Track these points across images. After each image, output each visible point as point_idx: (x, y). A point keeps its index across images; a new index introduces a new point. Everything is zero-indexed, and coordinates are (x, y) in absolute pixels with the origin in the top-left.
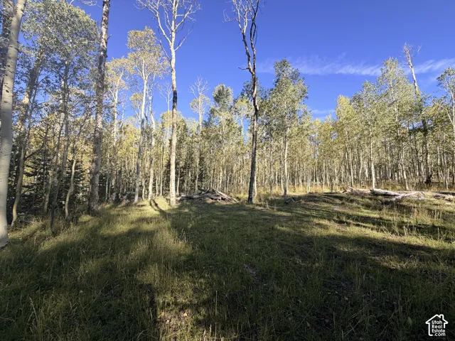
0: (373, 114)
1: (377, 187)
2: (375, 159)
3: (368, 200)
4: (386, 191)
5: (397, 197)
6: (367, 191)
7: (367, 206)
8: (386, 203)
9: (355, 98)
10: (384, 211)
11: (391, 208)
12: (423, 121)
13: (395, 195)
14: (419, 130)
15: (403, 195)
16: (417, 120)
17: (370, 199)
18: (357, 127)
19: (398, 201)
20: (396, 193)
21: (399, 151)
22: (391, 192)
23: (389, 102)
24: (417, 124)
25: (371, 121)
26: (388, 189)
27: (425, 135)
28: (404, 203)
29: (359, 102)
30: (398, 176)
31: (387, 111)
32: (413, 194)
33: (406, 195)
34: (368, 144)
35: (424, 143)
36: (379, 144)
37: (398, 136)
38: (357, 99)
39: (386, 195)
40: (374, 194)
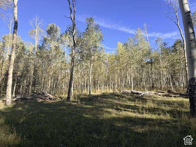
0: (132, 53)
1: (134, 89)
2: (133, 75)
3: (130, 96)
4: (137, 91)
5: (141, 95)
6: (129, 91)
7: (129, 100)
8: (137, 98)
9: (125, 44)
10: (136, 102)
11: (139, 100)
12: (151, 59)
13: (141, 94)
14: (150, 63)
15: (143, 93)
16: (149, 58)
17: (131, 96)
18: (125, 59)
19: (142, 96)
20: (141, 93)
21: (142, 72)
22: (139, 92)
23: (139, 49)
24: (149, 60)
25: (131, 56)
26: (138, 90)
27: (151, 65)
28: (144, 97)
29: (126, 46)
30: (142, 84)
31: (137, 53)
32: (147, 92)
33: (145, 93)
34: (130, 68)
35: (151, 69)
36: (135, 68)
37: (142, 65)
38: (126, 45)
39: (137, 93)
40: (133, 93)
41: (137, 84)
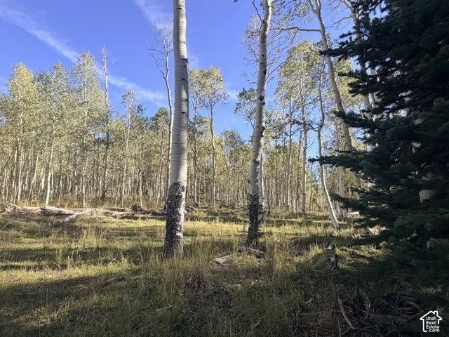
0: (61, 108)
1: (50, 204)
2: (55, 166)
3: (34, 223)
4: (61, 209)
5: (71, 217)
6: (37, 209)
7: (31, 233)
8: (57, 226)
9: (40, 78)
10: (53, 237)
11: (61, 233)
12: (108, 133)
13: (69, 215)
14: (103, 141)
15: (77, 213)
16: (103, 131)
17: (38, 221)
18: (38, 118)
19: (72, 221)
20: (71, 212)
21: (83, 160)
22: (66, 211)
23: (80, 102)
24: (101, 135)
25: (57, 115)
26: (63, 206)
27: (107, 148)
28: (77, 224)
29: (46, 84)
31: (76, 111)
32: (87, 211)
33: (80, 213)
34: (50, 145)
35: (105, 157)
36: (63, 149)
37: (83, 144)
38: (42, 79)
39: (60, 215)
40: (45, 213)
41: (65, 191)
